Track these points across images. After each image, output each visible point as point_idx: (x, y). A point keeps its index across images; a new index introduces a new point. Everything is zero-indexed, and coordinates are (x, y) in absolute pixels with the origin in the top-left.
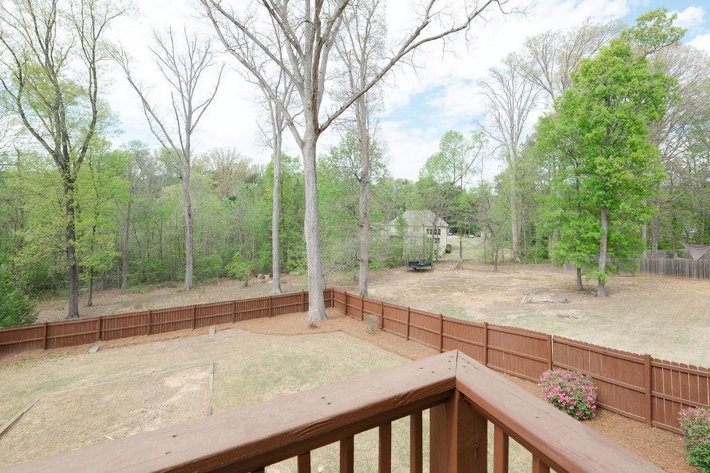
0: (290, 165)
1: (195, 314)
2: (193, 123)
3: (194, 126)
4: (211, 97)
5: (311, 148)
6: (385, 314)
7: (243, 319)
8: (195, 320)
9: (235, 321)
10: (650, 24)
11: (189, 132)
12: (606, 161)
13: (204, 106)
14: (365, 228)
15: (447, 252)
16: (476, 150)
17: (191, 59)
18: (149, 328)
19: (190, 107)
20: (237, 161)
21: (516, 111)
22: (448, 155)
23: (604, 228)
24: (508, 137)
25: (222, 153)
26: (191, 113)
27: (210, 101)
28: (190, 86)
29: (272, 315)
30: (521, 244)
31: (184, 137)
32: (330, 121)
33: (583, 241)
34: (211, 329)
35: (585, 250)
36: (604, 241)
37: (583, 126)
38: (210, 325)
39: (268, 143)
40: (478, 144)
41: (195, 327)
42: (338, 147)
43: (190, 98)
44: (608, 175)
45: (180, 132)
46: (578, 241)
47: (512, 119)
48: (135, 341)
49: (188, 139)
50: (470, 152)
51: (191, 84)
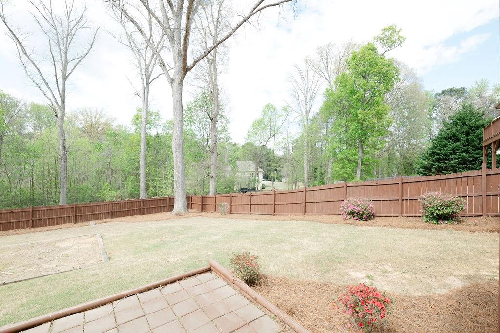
0: (152, 117)
1: (76, 211)
2: (68, 71)
3: (70, 73)
4: (87, 51)
5: (179, 84)
6: (232, 202)
7: (119, 216)
8: (76, 216)
9: (112, 218)
10: (388, 34)
11: (65, 78)
12: (363, 112)
13: (80, 59)
14: (215, 154)
15: (263, 188)
16: (284, 117)
17: (69, 17)
18: (31, 221)
19: (66, 58)
20: (103, 120)
21: (309, 95)
22: (267, 119)
23: (360, 154)
24: (304, 110)
25: (91, 112)
26: (67, 62)
27: (84, 56)
28: (67, 42)
29: (143, 214)
30: (309, 179)
31: (60, 81)
32: (196, 62)
33: (349, 161)
34: (92, 223)
35: (350, 167)
36: (360, 162)
37: (351, 92)
38: (89, 221)
39: (137, 94)
40: (285, 113)
41: (76, 221)
42: (192, 102)
43: (67, 50)
44: (364, 120)
45: (56, 76)
46: (346, 162)
47: (306, 99)
48: (18, 232)
49: (64, 84)
50: (281, 118)
51: (67, 39)
